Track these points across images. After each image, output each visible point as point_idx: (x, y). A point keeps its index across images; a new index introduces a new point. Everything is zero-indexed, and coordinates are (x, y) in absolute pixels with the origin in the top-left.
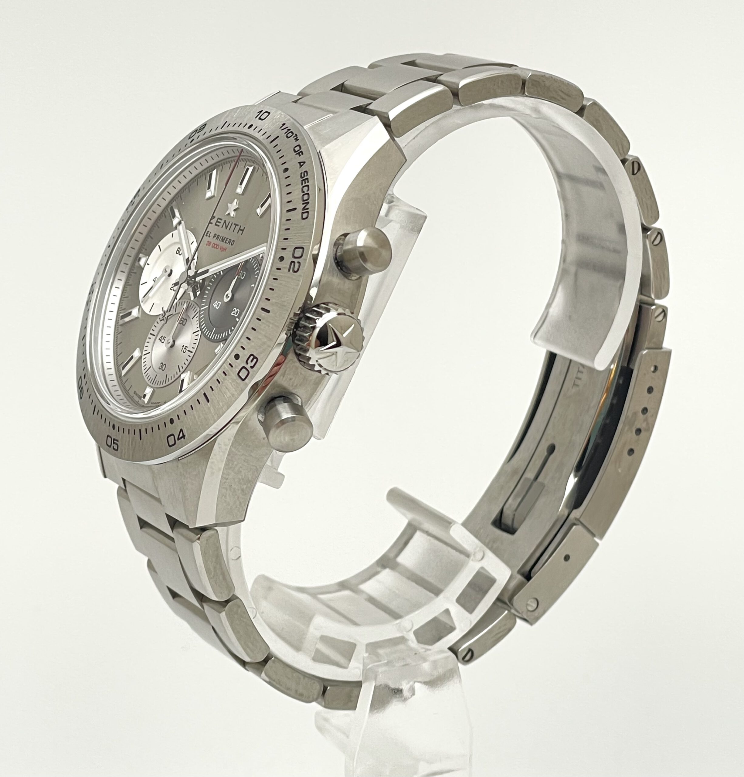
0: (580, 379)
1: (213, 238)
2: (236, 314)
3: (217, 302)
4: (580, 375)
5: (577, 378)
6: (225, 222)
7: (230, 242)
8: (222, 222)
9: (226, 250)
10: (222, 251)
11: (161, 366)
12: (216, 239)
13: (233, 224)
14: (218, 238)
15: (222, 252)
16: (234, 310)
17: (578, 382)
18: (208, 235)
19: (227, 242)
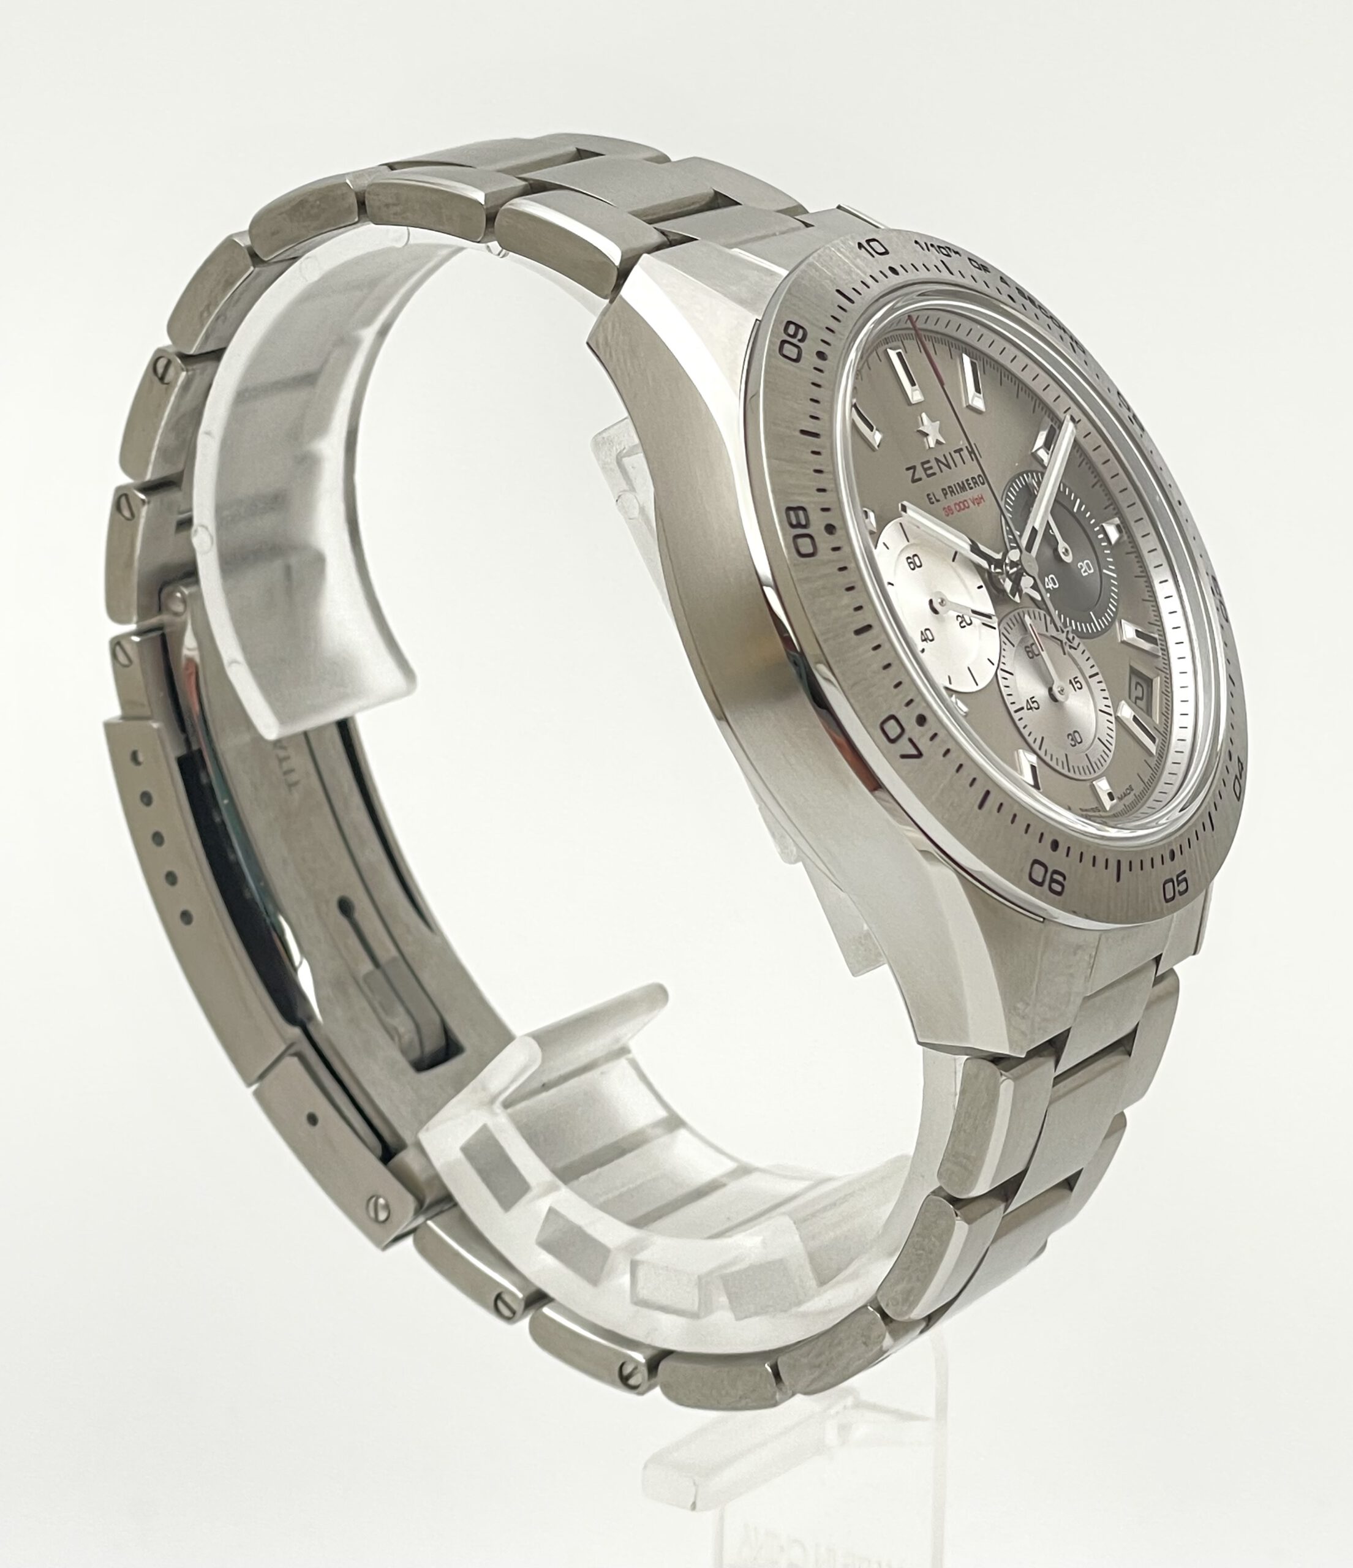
0: (292, 771)
1: (946, 498)
2: (1090, 569)
3: (1046, 579)
4: (286, 766)
5: (286, 773)
6: (938, 461)
7: (976, 483)
8: (933, 463)
9: (982, 498)
10: (978, 504)
11: (1072, 740)
12: (952, 495)
13: (953, 453)
14: (953, 491)
15: (981, 505)
16: (1080, 567)
17: (293, 777)
18: (934, 500)
19: (972, 485)
